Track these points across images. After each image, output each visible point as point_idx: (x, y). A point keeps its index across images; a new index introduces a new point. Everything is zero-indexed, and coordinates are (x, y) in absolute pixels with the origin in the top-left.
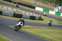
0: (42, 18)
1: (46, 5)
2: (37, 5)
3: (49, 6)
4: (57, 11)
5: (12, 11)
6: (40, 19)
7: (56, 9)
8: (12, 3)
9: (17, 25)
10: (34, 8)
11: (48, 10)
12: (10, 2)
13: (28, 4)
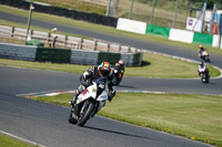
0: (144, 58)
1: (156, 10)
2: (123, 13)
3: (170, 13)
4: (198, 28)
5: (29, 39)
6: (138, 62)
7: (195, 20)
8: (28, 9)
9: (82, 97)
10: (113, 22)
11: (164, 28)
12: (20, 6)
13: (88, 8)
